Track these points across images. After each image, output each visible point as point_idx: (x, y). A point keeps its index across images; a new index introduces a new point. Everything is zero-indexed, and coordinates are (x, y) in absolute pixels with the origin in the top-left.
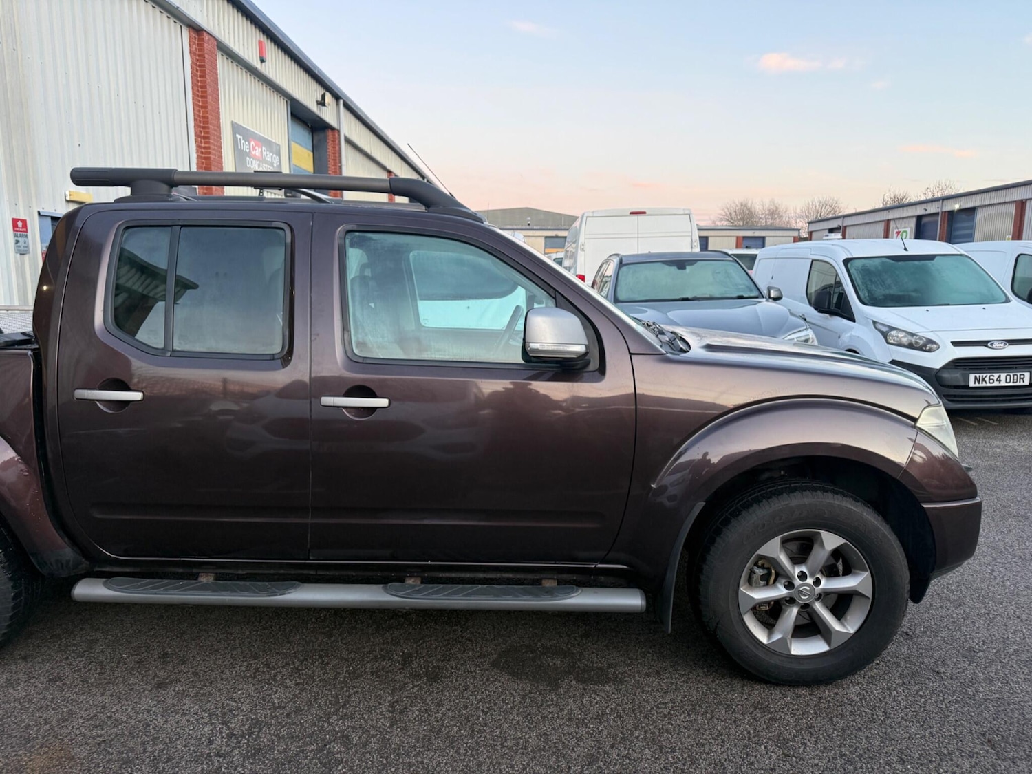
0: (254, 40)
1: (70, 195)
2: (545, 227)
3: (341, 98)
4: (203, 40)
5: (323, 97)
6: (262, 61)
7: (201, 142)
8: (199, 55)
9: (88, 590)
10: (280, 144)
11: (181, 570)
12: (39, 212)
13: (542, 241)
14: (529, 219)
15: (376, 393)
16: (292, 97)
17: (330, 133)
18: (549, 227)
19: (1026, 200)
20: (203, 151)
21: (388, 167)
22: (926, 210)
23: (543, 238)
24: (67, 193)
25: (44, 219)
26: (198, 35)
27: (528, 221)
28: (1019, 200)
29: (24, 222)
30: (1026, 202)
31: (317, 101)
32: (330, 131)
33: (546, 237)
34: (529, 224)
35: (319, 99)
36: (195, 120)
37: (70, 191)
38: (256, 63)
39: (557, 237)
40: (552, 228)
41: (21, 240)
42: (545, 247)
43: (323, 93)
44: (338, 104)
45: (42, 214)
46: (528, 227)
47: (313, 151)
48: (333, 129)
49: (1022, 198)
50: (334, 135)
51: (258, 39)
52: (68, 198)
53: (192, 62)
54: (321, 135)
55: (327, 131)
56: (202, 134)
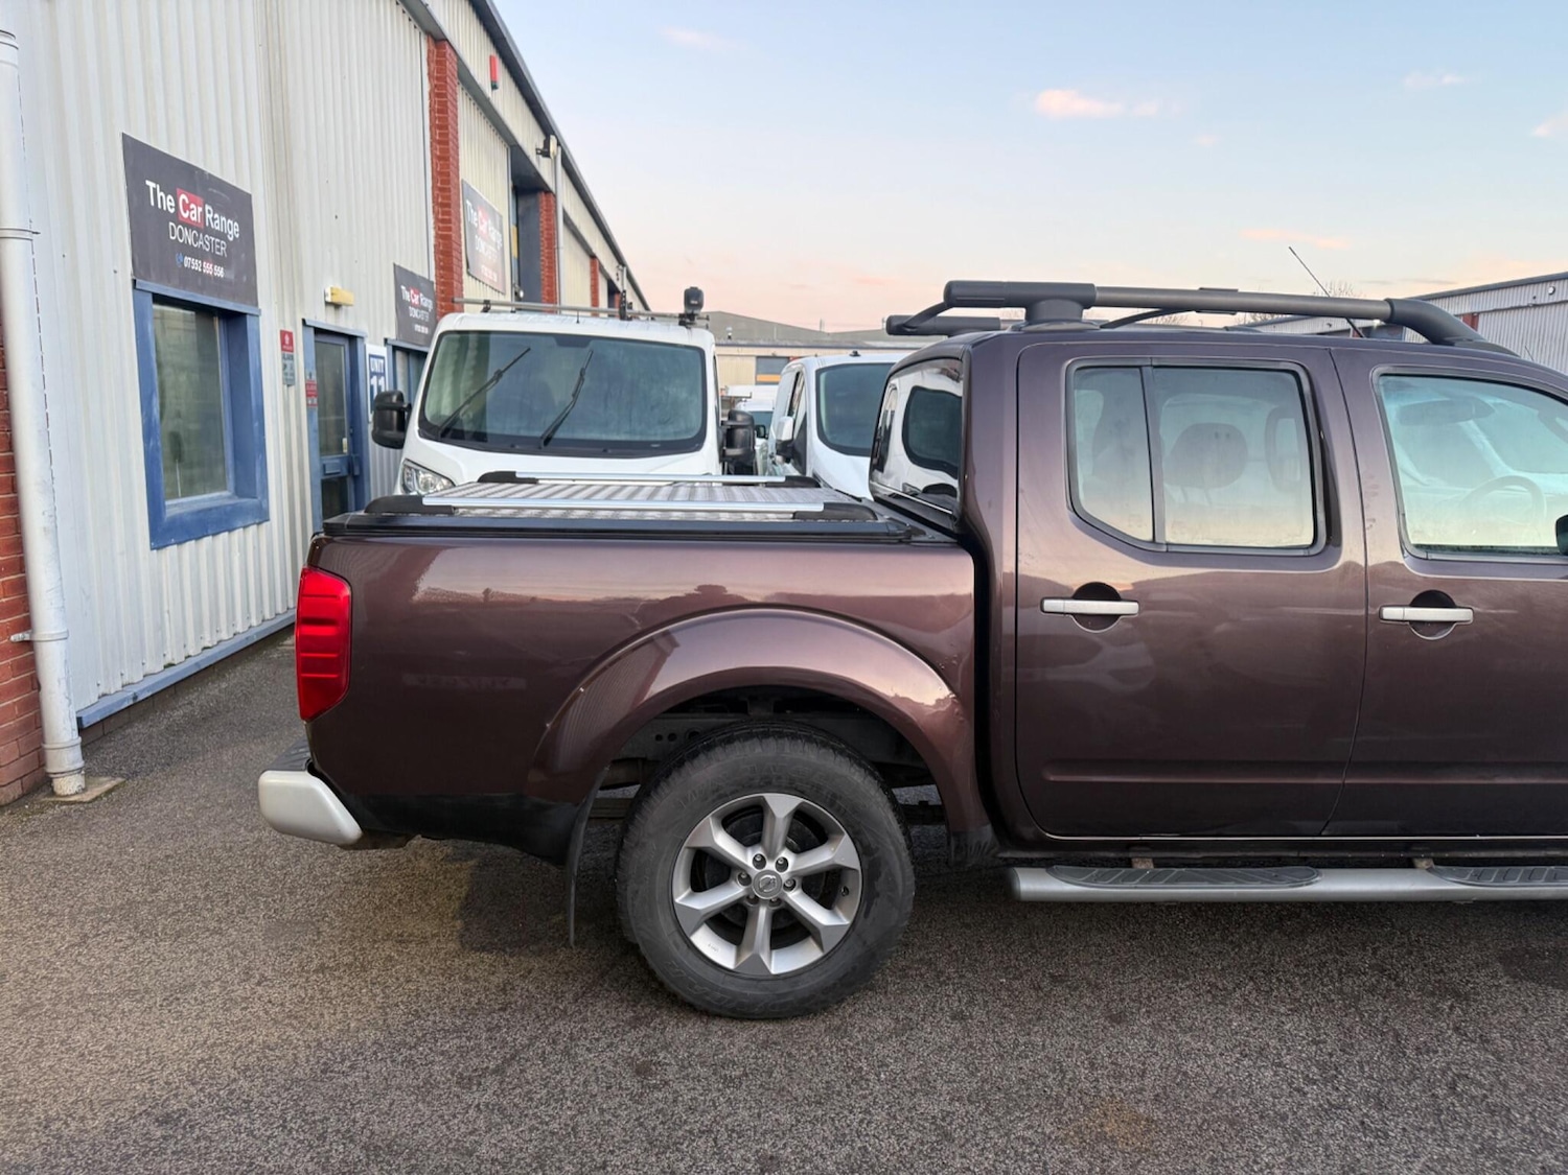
1: (332, 294)
2: (756, 342)
4: (444, 55)
6: (494, 87)
8: (438, 79)
9: (1033, 884)
11: (1112, 855)
12: (304, 321)
13: (752, 363)
14: (730, 329)
15: (1455, 601)
16: (516, 141)
17: (542, 197)
18: (762, 342)
19: (1479, 313)
21: (594, 251)
22: (1330, 325)
23: (754, 359)
24: (328, 291)
25: (308, 329)
26: (437, 47)
27: (729, 332)
28: (1469, 314)
29: (290, 334)
30: (1478, 316)
31: (537, 149)
33: (758, 357)
34: (730, 337)
37: (332, 289)
39: (774, 357)
40: (766, 343)
41: (288, 362)
42: (757, 372)
45: (308, 323)
46: (729, 342)
49: (1474, 311)
50: (548, 201)
52: (329, 299)
54: (531, 201)
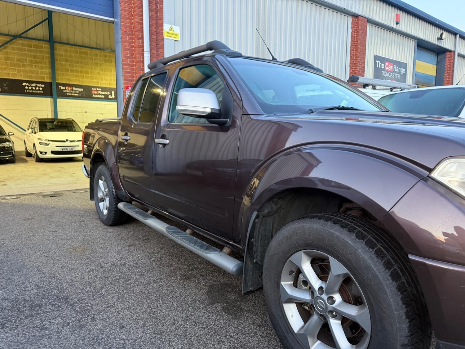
0: (393, 14)
3: (458, 34)
5: (442, 35)
7: (353, 66)
10: (407, 63)
20: (354, 70)
32: (448, 52)
35: (439, 36)
36: (351, 56)
38: (394, 26)
43: (441, 33)
44: (455, 38)
47: (437, 65)
48: (450, 51)
51: (396, 13)
53: (352, 31)
55: (446, 53)
56: (354, 63)
